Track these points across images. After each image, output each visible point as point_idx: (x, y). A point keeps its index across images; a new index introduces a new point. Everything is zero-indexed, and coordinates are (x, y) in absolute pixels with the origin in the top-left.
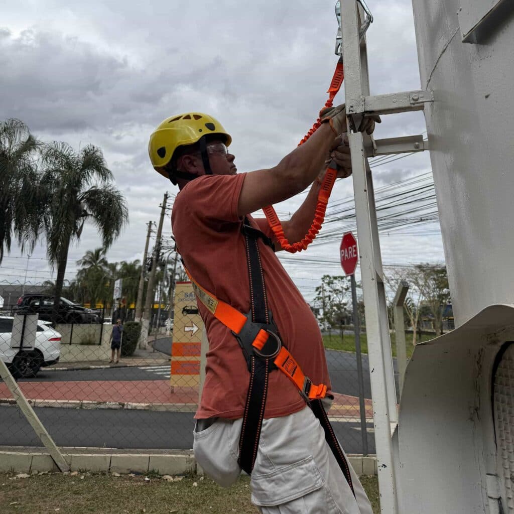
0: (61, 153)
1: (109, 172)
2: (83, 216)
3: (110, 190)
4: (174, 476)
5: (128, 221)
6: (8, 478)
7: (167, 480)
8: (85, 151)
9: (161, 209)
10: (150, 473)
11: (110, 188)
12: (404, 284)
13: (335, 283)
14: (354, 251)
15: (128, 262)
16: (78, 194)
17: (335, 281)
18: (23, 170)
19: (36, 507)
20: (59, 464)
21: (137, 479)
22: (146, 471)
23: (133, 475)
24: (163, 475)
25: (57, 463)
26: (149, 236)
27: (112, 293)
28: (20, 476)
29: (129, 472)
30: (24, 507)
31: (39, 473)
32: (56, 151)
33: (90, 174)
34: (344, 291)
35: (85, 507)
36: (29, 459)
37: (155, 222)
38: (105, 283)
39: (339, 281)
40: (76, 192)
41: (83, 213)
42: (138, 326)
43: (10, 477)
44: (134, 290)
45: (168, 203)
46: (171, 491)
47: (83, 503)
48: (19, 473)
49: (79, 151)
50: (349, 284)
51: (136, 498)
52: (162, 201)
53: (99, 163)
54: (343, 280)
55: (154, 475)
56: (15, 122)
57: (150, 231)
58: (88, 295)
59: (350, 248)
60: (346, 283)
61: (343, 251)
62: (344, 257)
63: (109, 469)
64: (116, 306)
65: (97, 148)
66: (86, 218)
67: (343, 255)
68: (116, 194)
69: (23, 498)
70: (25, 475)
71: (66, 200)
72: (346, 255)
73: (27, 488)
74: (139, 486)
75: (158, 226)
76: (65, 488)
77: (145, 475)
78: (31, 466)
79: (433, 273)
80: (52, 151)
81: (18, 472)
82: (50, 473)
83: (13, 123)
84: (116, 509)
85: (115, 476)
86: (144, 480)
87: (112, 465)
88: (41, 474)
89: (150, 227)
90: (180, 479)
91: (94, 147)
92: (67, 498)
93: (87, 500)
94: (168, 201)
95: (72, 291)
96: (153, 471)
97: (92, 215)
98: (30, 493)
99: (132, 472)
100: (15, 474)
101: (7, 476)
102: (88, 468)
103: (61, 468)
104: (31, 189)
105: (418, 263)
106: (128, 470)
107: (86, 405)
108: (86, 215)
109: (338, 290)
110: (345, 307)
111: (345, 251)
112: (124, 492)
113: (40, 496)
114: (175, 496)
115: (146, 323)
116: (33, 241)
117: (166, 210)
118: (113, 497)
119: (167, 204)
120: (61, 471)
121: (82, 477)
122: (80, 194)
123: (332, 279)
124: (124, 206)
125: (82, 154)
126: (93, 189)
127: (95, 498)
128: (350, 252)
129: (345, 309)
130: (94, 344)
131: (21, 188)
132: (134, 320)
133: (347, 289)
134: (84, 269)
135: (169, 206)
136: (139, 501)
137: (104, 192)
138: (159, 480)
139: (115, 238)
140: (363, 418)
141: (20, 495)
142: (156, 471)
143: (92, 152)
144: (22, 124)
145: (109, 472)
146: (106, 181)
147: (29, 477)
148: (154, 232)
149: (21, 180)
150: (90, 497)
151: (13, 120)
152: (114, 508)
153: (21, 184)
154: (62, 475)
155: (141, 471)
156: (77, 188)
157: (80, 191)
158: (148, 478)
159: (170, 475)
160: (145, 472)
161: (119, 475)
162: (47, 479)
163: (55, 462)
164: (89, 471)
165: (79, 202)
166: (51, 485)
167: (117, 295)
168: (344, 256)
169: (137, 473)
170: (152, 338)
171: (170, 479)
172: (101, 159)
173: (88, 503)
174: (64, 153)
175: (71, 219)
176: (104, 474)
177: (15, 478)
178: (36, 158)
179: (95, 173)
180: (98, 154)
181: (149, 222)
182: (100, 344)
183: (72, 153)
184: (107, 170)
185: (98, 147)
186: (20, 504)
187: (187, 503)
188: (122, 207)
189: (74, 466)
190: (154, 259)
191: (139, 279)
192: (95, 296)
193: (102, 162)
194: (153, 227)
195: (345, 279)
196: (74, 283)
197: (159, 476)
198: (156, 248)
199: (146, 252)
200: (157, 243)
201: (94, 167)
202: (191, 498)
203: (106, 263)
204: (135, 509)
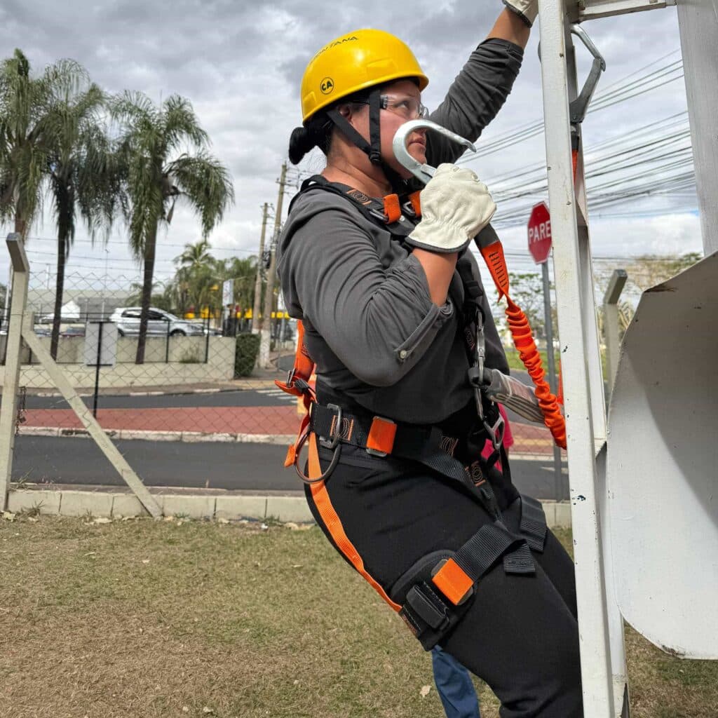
0: (136, 107)
1: (204, 133)
2: (172, 194)
3: (207, 159)
4: (299, 524)
5: (233, 201)
6: (83, 524)
7: (290, 528)
8: (169, 104)
9: (279, 185)
10: (269, 519)
11: (206, 157)
12: (621, 273)
13: (522, 284)
14: (548, 229)
15: (241, 258)
16: (164, 164)
17: (523, 281)
18: (86, 131)
19: (118, 558)
20: (149, 507)
21: (251, 526)
22: (263, 516)
23: (245, 522)
24: (285, 523)
25: (145, 505)
26: (265, 223)
27: (220, 298)
28: (99, 521)
29: (240, 518)
30: (103, 558)
31: (123, 517)
32: (130, 104)
33: (178, 136)
34: (534, 294)
35: (182, 560)
36: (109, 501)
37: (272, 204)
38: (211, 285)
39: (527, 280)
40: (161, 161)
41: (172, 191)
42: (257, 339)
43: (86, 522)
44: (249, 294)
45: (289, 178)
46: (295, 541)
47: (180, 554)
48: (98, 518)
49: (161, 104)
50: (541, 284)
51: (249, 550)
52: (279, 175)
53: (189, 121)
54: (532, 280)
55: (274, 522)
56: (68, 65)
57: (266, 217)
58: (190, 301)
59: (542, 225)
60: (537, 283)
61: (531, 230)
62: (532, 238)
63: (215, 514)
64: (227, 313)
65: (185, 100)
66: (177, 198)
67: (531, 236)
68: (216, 165)
69: (102, 548)
70: (106, 521)
71: (147, 172)
72: (537, 236)
73: (108, 535)
74: (253, 535)
75: (276, 208)
76: (157, 536)
77: (263, 522)
78: (112, 509)
79: (661, 267)
80: (124, 104)
81: (95, 516)
82: (138, 518)
83: (65, 66)
84: (223, 562)
85: (221, 523)
86: (260, 528)
87: (218, 509)
88: (126, 518)
89: (265, 210)
90: (308, 527)
91: (180, 99)
92: (158, 549)
93: (185, 551)
94: (287, 174)
95: (168, 296)
96: (272, 518)
97: (184, 193)
98: (111, 541)
99: (244, 518)
100: (92, 519)
101: (83, 520)
102: (187, 512)
103: (152, 513)
104: (99, 159)
105: (640, 254)
106: (239, 515)
107: (187, 437)
108: (176, 192)
109: (525, 293)
110: (536, 315)
111: (534, 231)
112: (234, 542)
113: (124, 545)
114: (301, 547)
115: (266, 336)
116: (107, 229)
117: (286, 187)
118: (218, 547)
119: (287, 179)
120: (151, 516)
121: (179, 524)
122: (166, 165)
123: (517, 278)
124: (227, 181)
125: (165, 108)
126: (184, 157)
127: (195, 548)
128: (542, 231)
129: (535, 318)
130: (198, 362)
131: (85, 157)
132: (250, 331)
133: (537, 292)
134: (185, 268)
135: (289, 181)
136: (253, 553)
137: (199, 162)
138: (279, 528)
139: (217, 224)
140: (557, 455)
141: (98, 544)
142: (276, 518)
143: (178, 106)
144: (79, 66)
145: (214, 518)
146: (201, 144)
147: (111, 523)
148: (272, 218)
149: (84, 146)
150: (188, 546)
151: (66, 62)
152: (220, 560)
153: (84, 151)
154: (153, 519)
155: (256, 518)
156: (161, 156)
157: (165, 160)
158: (266, 525)
159: (295, 523)
160: (262, 518)
161: (227, 522)
162: (135, 526)
163: (142, 504)
164: (188, 516)
165: (166, 176)
166: (139, 532)
167: (227, 301)
168: (534, 236)
169: (251, 520)
170: (275, 355)
171: (294, 528)
172: (192, 115)
173: (187, 554)
174: (140, 108)
175: (156, 198)
176: (207, 520)
177: (92, 523)
178: (102, 115)
179: (185, 136)
180: (186, 108)
181: (263, 205)
182: (206, 362)
183: (151, 108)
184: (201, 130)
185: (186, 97)
186: (99, 554)
187: (316, 556)
188: (225, 183)
189: (168, 510)
190: (273, 254)
191: (256, 279)
192: (200, 302)
193: (193, 119)
194: (270, 211)
195: (535, 277)
196: (170, 287)
197: (280, 524)
198: (275, 239)
199: (263, 245)
200: (276, 232)
201: (182, 126)
202: (322, 551)
203: (211, 260)
204: (247, 563)
